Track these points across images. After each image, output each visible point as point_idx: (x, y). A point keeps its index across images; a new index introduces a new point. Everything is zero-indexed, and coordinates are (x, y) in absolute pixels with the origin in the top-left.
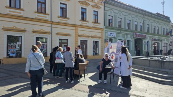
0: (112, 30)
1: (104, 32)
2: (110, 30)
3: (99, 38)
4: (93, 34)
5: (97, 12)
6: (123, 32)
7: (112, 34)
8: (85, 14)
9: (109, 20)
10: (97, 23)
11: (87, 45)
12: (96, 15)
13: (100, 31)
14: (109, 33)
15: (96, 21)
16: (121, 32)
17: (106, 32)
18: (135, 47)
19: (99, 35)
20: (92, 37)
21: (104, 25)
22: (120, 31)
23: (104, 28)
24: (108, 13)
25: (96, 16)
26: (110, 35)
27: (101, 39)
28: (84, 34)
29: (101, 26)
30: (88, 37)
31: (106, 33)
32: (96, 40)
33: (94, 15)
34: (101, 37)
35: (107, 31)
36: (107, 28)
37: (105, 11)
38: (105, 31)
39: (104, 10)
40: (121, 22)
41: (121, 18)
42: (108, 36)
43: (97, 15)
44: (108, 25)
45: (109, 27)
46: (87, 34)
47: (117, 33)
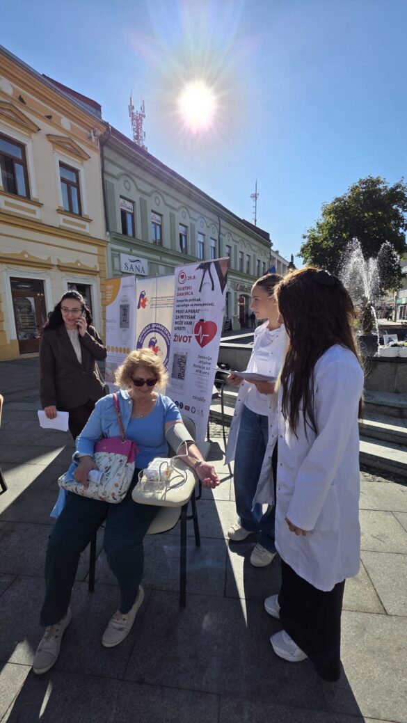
0: (134, 251)
1: (107, 253)
2: (128, 250)
3: (93, 273)
4: (68, 258)
5: (76, 171)
6: (168, 260)
7: (137, 264)
8: (19, 168)
9: (123, 213)
10: (80, 214)
11: (43, 298)
12: (72, 184)
13: (94, 249)
14: (125, 258)
15: (73, 208)
16: (164, 259)
17: (116, 254)
19: (91, 262)
20: (62, 268)
21: (107, 229)
22: (158, 258)
23: (108, 239)
24: (119, 188)
25: (74, 190)
26: (129, 267)
27: (98, 278)
28: (24, 252)
29: (97, 229)
30: (47, 266)
31: (116, 260)
32: (80, 279)
33: (63, 180)
34: (98, 270)
35: (120, 252)
36: (116, 239)
37: (107, 178)
38: (112, 250)
39: (103, 171)
40: (161, 226)
41: (161, 215)
42: (123, 270)
43: (77, 185)
44: (119, 229)
45: (124, 238)
46: (41, 253)
47: (151, 263)
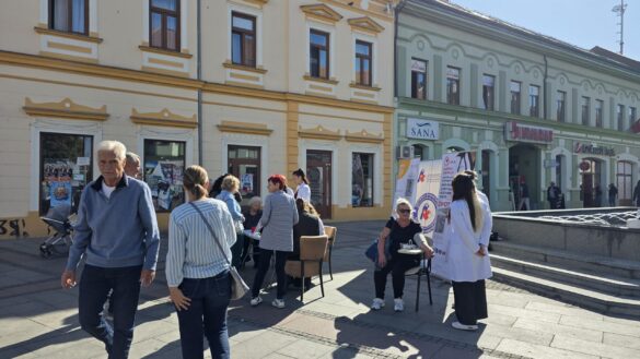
0: (423, 114)
1: (394, 118)
2: (417, 113)
3: (377, 141)
4: (354, 128)
5: (370, 45)
6: (466, 120)
7: (426, 128)
8: (323, 54)
9: (414, 74)
10: (370, 84)
11: (330, 167)
12: (365, 57)
13: (381, 117)
14: (412, 123)
15: (365, 80)
16: (460, 119)
17: (403, 119)
18: (510, 174)
19: (376, 130)
20: (349, 138)
21: (396, 94)
22: (453, 118)
23: (396, 105)
24: (411, 49)
25: (366, 62)
26: (417, 131)
27: (382, 146)
28: (320, 127)
29: (385, 97)
30: (336, 138)
31: (403, 125)
32: (364, 148)
33: (357, 55)
34: (383, 137)
35: (407, 116)
36: (404, 104)
37: (399, 43)
38: (399, 115)
39: (396, 38)
40: (458, 82)
41: (459, 69)
42: (410, 136)
43: (370, 58)
44: (409, 93)
45: (415, 102)
46: (331, 126)
47: (443, 125)
